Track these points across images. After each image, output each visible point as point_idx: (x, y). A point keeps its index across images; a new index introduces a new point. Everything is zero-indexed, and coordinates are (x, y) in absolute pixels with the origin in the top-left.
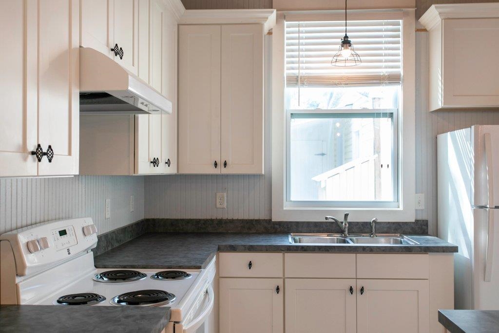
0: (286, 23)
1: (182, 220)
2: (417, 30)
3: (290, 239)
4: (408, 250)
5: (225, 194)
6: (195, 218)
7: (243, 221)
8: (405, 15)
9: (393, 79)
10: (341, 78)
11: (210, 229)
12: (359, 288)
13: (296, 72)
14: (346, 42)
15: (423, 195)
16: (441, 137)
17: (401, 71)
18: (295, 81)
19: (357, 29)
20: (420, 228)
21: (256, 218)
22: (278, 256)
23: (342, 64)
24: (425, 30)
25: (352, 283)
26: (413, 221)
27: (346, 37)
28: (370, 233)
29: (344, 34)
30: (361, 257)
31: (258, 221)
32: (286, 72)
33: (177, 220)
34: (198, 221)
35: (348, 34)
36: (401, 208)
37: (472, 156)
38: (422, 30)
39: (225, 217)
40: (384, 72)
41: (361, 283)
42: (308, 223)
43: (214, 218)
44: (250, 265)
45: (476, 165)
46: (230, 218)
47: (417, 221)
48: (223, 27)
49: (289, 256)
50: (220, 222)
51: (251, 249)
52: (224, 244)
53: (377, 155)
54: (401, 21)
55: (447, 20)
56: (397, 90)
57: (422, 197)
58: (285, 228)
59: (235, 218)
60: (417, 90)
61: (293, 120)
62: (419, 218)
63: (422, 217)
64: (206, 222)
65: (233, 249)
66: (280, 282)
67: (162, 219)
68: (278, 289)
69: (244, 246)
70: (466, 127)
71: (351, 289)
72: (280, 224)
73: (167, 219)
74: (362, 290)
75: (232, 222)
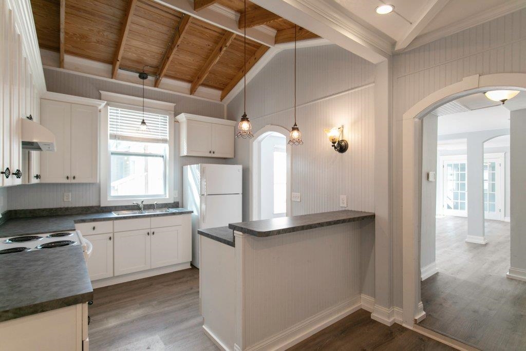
0: (109, 107)
2: (175, 121)
3: (115, 214)
4: (174, 214)
5: (70, 194)
6: (48, 207)
7: (82, 207)
8: (169, 114)
9: (164, 141)
10: (140, 138)
11: (59, 213)
12: (152, 232)
13: (115, 132)
14: (143, 123)
15: (177, 191)
16: (185, 167)
17: (167, 138)
18: (114, 137)
19: (148, 116)
20: (176, 205)
21: (91, 205)
22: (111, 222)
23: (141, 132)
24: (178, 122)
25: (149, 231)
26: (173, 202)
27: (143, 120)
28: (154, 208)
29: (142, 118)
30: (153, 219)
31: (92, 207)
32: (109, 132)
33: (34, 210)
34: (51, 209)
35: (144, 118)
36: (168, 197)
37: (199, 175)
38: (177, 121)
39: (70, 206)
40: (160, 137)
41: (152, 231)
42: (122, 206)
43: (62, 207)
44: (94, 228)
45: (201, 179)
46: (74, 206)
47: (174, 202)
48: (73, 105)
49: (116, 222)
50: (67, 209)
51: (95, 220)
52: (77, 219)
53: (146, 173)
54: (168, 117)
55: (189, 120)
56: (166, 146)
57: (176, 192)
58: (109, 209)
59: (77, 206)
60: (175, 147)
61: (112, 156)
62: (175, 201)
63: (177, 200)
64: (56, 209)
65: (83, 221)
66: (111, 235)
67: (22, 210)
68: (110, 238)
69: (91, 219)
70: (196, 164)
71: (148, 234)
72: (105, 207)
73: (27, 210)
74: (153, 233)
75: (75, 208)
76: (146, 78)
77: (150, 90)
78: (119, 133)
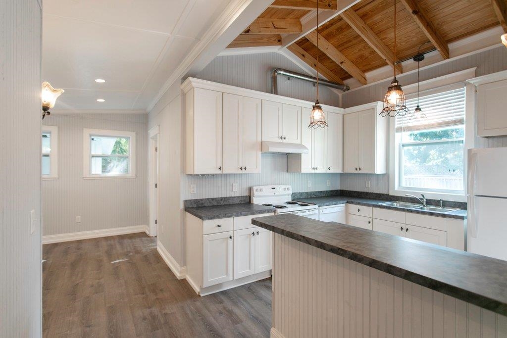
1: (353, 191)
3: (398, 205)
5: (370, 182)
6: (357, 191)
7: (376, 194)
11: (363, 196)
13: (401, 125)
14: (418, 109)
17: (464, 117)
18: (400, 129)
21: (383, 193)
23: (416, 120)
25: (403, 226)
27: (418, 106)
29: (417, 105)
31: (383, 195)
32: (396, 126)
33: (351, 191)
34: (359, 192)
35: (419, 104)
39: (370, 192)
41: (407, 227)
43: (365, 191)
44: (359, 210)
46: (372, 192)
50: (367, 193)
51: (359, 204)
54: (465, 89)
59: (374, 192)
64: (361, 193)
65: (352, 203)
68: (369, 222)
69: (357, 203)
71: (402, 229)
72: (393, 196)
74: (407, 230)
75: (372, 194)
76: (423, 59)
77: (441, 65)
78: (404, 125)
